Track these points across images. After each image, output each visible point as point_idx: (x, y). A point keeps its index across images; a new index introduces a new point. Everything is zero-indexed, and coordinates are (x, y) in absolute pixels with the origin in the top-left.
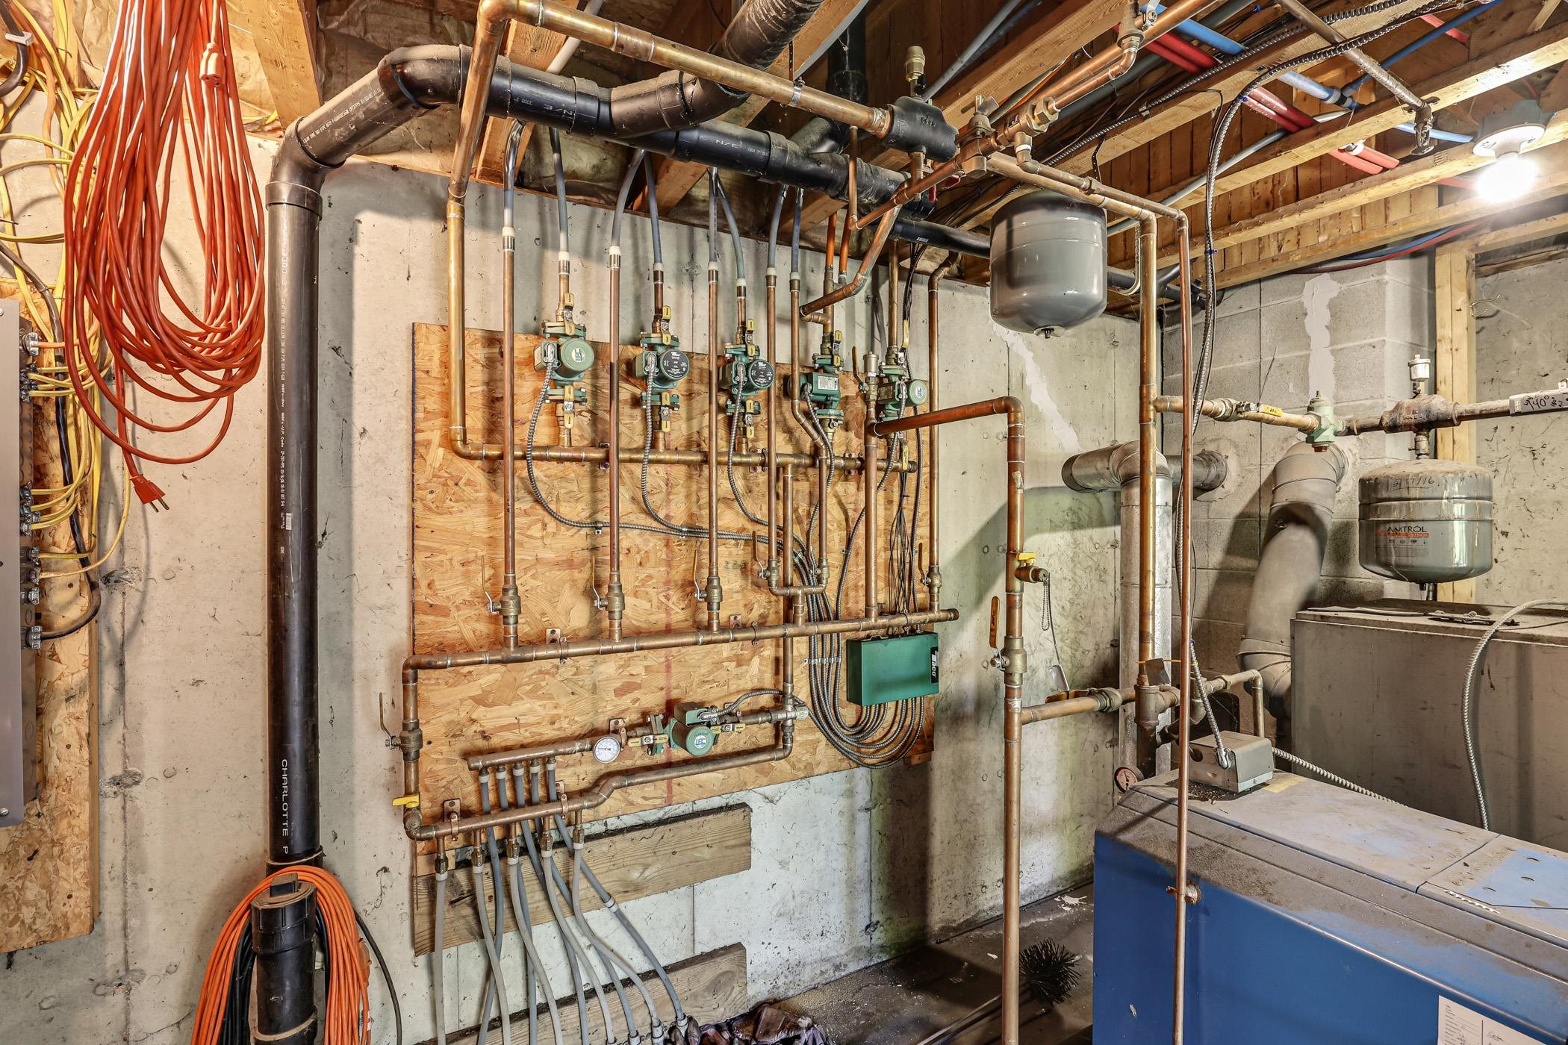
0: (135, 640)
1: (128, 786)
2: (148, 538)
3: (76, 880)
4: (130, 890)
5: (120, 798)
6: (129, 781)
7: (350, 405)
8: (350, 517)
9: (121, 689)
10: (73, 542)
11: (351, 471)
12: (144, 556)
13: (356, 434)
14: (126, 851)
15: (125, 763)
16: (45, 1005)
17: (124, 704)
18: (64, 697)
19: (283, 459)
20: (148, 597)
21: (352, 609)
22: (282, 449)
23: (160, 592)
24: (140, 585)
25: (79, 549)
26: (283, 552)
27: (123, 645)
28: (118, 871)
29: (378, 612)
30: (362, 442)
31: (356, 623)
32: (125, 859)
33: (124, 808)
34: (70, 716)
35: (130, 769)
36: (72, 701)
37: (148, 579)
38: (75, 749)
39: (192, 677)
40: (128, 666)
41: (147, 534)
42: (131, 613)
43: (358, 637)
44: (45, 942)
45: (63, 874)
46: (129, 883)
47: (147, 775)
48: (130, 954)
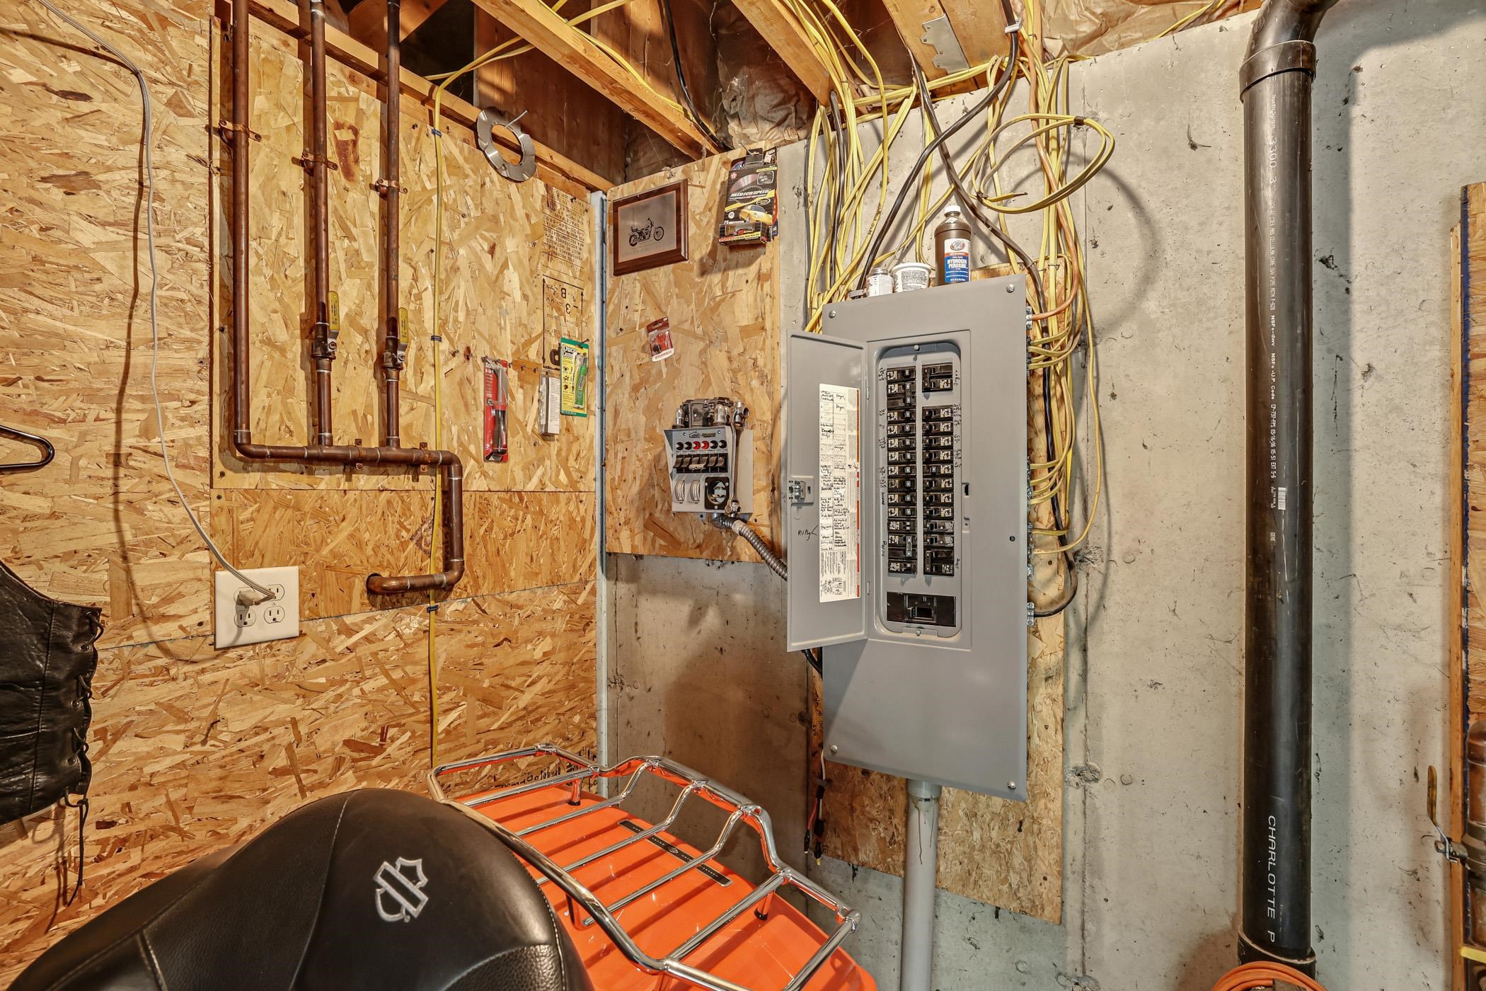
0: (1098, 624)
1: (1088, 781)
2: (1109, 515)
3: (1050, 864)
4: (1088, 891)
5: (1080, 791)
6: (1089, 775)
7: (1347, 334)
8: (1348, 494)
9: (1084, 675)
10: (1052, 518)
11: (1349, 428)
12: (1106, 535)
13: (1357, 374)
14: (1085, 849)
15: (1085, 756)
16: (1020, 967)
17: (1086, 692)
18: (1044, 676)
19: (1274, 415)
20: (1109, 581)
21: (1349, 625)
22: (1272, 402)
23: (1120, 575)
24: (1102, 567)
25: (1057, 525)
26: (1273, 539)
27: (1086, 629)
28: (1078, 866)
29: (1391, 633)
30: (1366, 385)
31: (1356, 644)
32: (1084, 856)
33: (1084, 803)
34: (1049, 696)
35: (1090, 763)
36: (1050, 681)
37: (1109, 561)
38: (1051, 731)
39: (1150, 678)
40: (1090, 652)
41: (1109, 511)
42: (1094, 597)
43: (1359, 665)
44: (1026, 913)
45: (1040, 853)
46: (1087, 884)
47: (1105, 776)
48: (1086, 958)
